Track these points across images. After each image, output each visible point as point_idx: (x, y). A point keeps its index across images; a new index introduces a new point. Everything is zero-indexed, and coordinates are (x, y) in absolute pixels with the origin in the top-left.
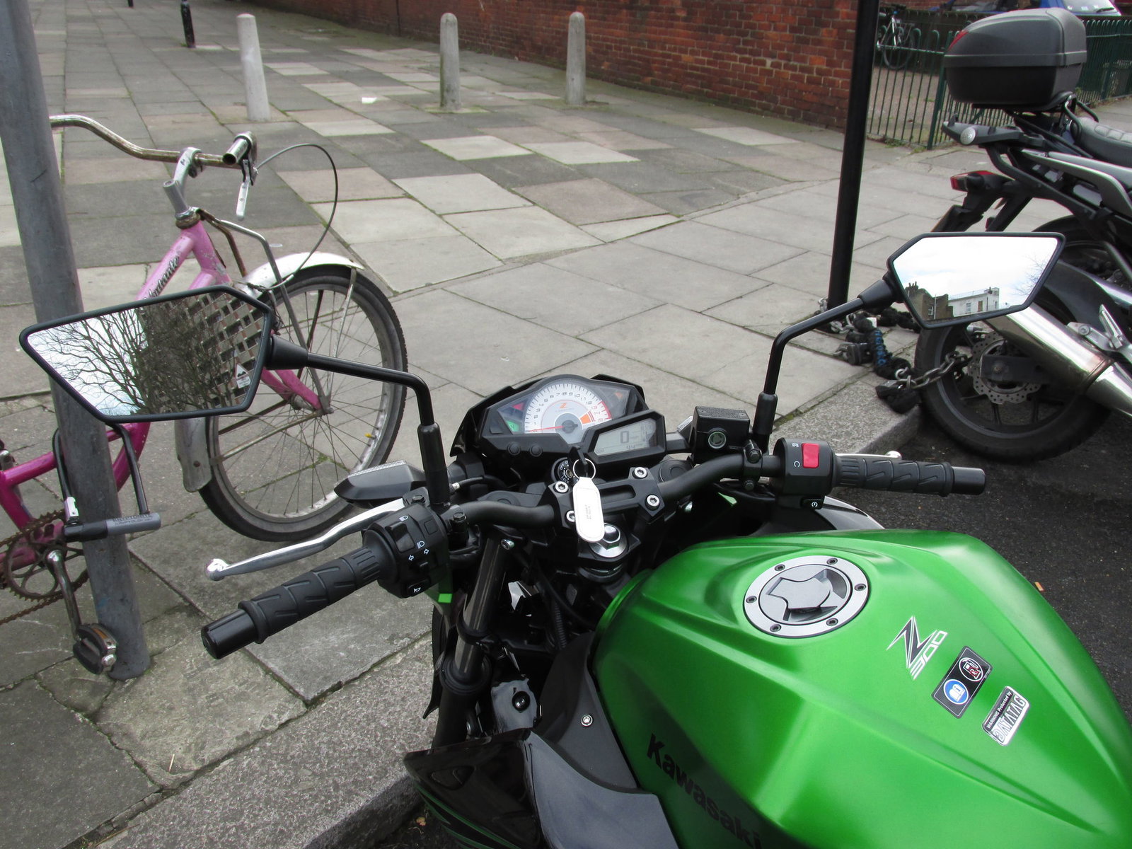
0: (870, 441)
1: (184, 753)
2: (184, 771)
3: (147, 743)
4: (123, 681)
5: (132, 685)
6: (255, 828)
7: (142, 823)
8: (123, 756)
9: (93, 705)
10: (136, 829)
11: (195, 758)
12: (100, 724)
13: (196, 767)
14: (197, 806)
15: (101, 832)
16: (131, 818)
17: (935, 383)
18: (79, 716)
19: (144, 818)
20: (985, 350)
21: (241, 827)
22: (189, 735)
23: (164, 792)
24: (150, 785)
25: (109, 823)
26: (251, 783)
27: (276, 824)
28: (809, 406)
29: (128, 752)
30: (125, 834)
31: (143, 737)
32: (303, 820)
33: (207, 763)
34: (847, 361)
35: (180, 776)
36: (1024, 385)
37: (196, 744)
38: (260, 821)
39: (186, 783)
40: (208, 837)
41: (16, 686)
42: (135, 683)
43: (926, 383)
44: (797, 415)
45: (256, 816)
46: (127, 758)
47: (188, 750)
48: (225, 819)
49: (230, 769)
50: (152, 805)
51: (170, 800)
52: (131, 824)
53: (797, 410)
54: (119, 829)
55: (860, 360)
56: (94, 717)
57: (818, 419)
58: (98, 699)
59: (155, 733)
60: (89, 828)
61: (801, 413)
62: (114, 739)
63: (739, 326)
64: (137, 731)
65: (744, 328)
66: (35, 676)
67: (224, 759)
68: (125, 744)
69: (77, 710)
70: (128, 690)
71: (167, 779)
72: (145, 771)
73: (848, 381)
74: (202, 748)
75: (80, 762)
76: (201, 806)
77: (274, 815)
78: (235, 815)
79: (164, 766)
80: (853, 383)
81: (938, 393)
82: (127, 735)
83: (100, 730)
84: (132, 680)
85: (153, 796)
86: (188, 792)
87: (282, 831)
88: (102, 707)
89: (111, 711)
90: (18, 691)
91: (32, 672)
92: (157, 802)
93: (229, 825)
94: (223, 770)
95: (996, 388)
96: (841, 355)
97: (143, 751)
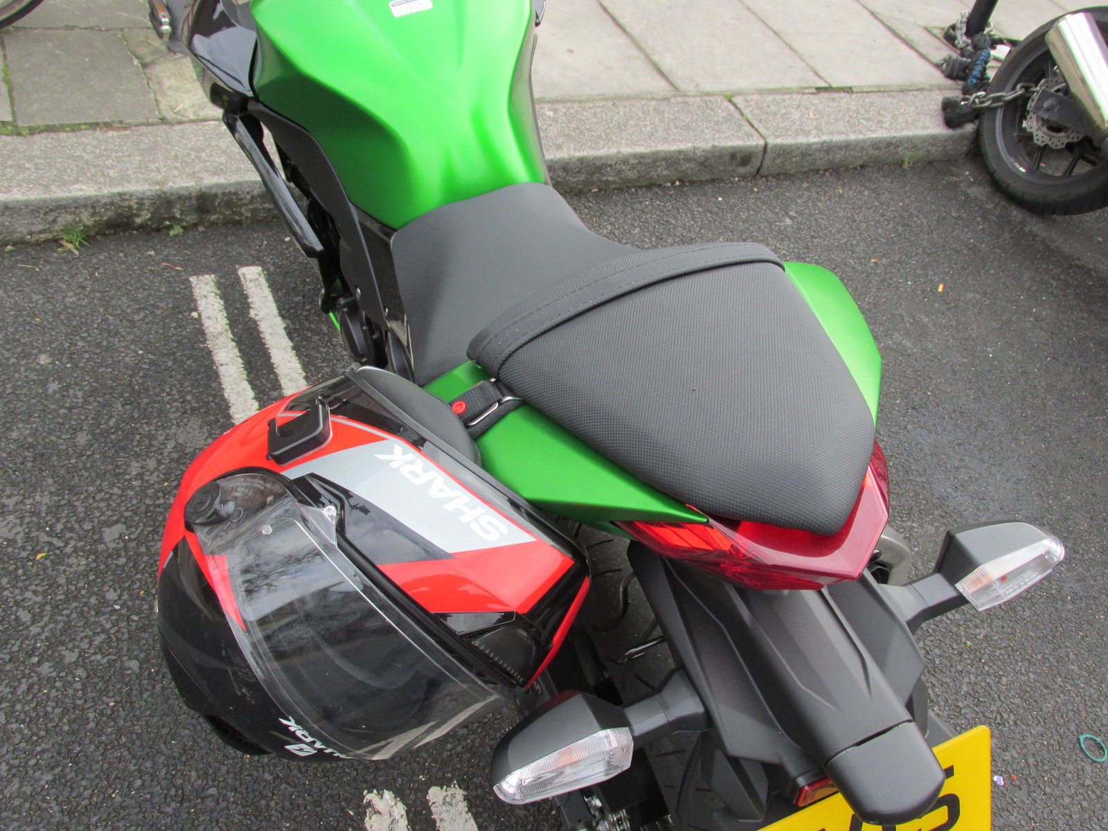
0: (895, 135)
1: (190, 107)
2: (183, 116)
3: (170, 93)
4: (175, 53)
5: (180, 58)
6: (207, 161)
7: (141, 131)
8: (150, 93)
9: (148, 59)
10: (136, 133)
11: (194, 113)
12: (147, 71)
13: (192, 117)
14: (180, 137)
15: (114, 125)
16: (136, 126)
17: (996, 108)
18: (136, 62)
19: (144, 129)
20: (1053, 87)
21: (199, 158)
22: (199, 99)
23: (163, 121)
24: (157, 113)
25: (121, 122)
26: (220, 139)
27: (222, 164)
28: (865, 90)
29: (155, 92)
30: (128, 132)
31: (170, 88)
32: (240, 169)
33: (201, 117)
34: (943, 72)
35: (179, 117)
36: (1069, 133)
37: (200, 105)
38: (212, 158)
39: (180, 123)
40: (176, 154)
41: (106, 30)
42: (183, 58)
43: (986, 104)
44: (848, 92)
45: (212, 155)
46: (152, 95)
47: (193, 106)
48: (191, 150)
49: (213, 127)
50: (152, 125)
51: (165, 127)
52: (134, 128)
53: (850, 88)
54: (125, 129)
55: (955, 74)
56: (145, 66)
57: (863, 101)
58: (154, 57)
59: (178, 89)
60: (107, 120)
61: (852, 92)
62: (150, 83)
63: (869, 10)
64: (167, 83)
65: (872, 14)
66: (122, 30)
67: (213, 120)
68: (156, 87)
69: (137, 58)
70: (176, 60)
71: (170, 116)
72: (158, 106)
73: (926, 86)
74: (202, 109)
75: (122, 85)
76: (183, 138)
77: (223, 159)
78: (200, 150)
79: (172, 108)
80: (929, 90)
81: (994, 120)
82: (160, 83)
83: (145, 74)
84: (181, 55)
85: (156, 120)
86: (179, 127)
87: (222, 169)
88: (153, 62)
89: (158, 66)
90: (107, 33)
91: (121, 26)
92: (157, 125)
93: (192, 153)
94: (208, 126)
95: (1045, 129)
96: (942, 65)
97: (164, 95)
